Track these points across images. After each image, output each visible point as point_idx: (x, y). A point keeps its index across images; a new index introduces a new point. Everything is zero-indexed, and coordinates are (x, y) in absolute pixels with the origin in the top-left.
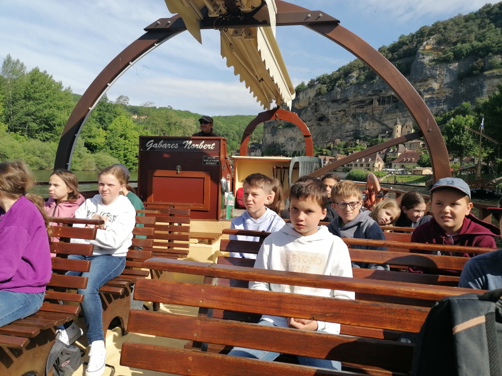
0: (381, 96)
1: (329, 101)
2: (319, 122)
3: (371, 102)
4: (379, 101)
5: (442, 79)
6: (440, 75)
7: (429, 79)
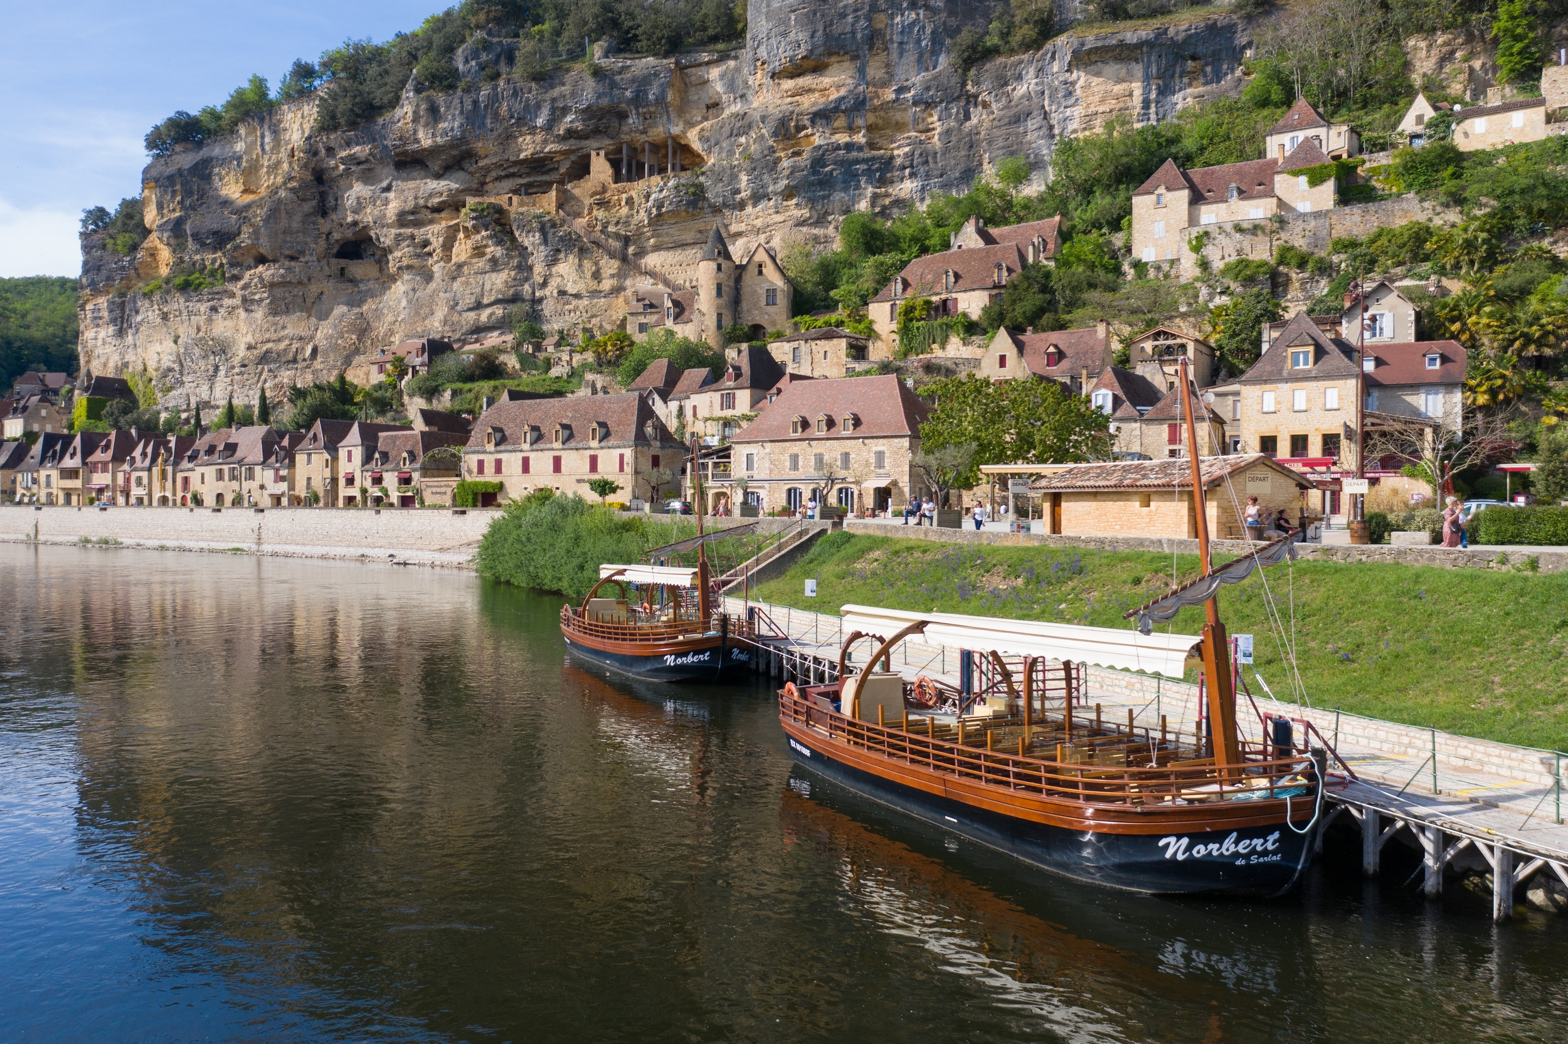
0: (625, 138)
1: (381, 161)
2: (343, 262)
3: (582, 169)
4: (615, 164)
5: (887, 65)
6: (879, 44)
7: (834, 59)
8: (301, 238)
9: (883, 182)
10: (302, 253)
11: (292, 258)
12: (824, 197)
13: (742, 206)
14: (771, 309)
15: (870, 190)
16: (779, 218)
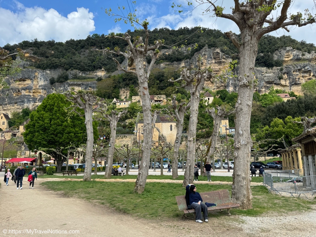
5: (37, 82)
6: (36, 78)
7: (27, 79)
9: (35, 102)
12: (23, 104)
13: (6, 104)
14: (3, 125)
15: (32, 104)
16: (13, 107)
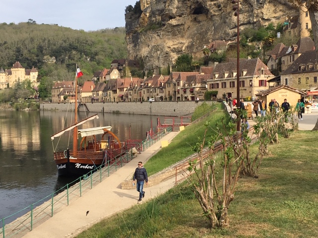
8: (182, 9)
10: (183, 14)
11: (180, 16)
